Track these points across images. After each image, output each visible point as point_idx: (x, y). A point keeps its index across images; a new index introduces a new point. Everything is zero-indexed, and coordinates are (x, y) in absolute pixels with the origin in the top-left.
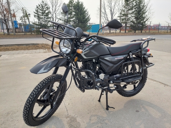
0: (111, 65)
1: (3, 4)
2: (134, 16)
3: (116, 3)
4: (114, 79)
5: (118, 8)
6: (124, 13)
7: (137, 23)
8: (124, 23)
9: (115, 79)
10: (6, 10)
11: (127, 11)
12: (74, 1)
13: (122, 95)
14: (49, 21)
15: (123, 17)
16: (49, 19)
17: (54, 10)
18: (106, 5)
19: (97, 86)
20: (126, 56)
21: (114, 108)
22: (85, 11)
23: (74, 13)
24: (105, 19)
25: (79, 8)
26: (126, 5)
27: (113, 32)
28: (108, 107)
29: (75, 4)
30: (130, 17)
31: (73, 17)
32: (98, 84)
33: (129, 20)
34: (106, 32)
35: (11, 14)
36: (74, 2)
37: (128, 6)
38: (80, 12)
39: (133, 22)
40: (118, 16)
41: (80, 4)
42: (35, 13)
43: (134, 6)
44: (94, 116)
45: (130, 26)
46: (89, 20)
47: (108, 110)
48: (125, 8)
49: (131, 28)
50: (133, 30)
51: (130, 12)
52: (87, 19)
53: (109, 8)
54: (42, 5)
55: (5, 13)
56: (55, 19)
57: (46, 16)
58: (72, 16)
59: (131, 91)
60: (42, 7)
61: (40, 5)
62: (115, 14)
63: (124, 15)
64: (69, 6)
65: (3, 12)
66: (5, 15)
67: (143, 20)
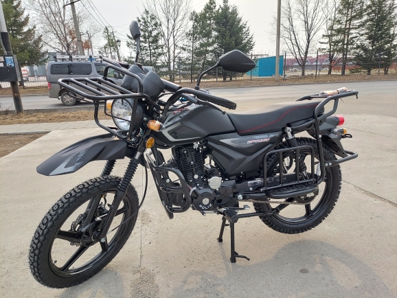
0: (237, 156)
1: (66, 22)
2: (366, 34)
3: (320, 4)
4: (249, 191)
5: (324, 15)
6: (339, 26)
7: (373, 50)
8: (339, 51)
9: (251, 189)
10: (71, 33)
11: (347, 21)
12: (215, 6)
13: (274, 229)
14: (160, 54)
15: (337, 35)
16: (160, 50)
17: (171, 29)
18: (293, 11)
19: (203, 205)
20: (277, 134)
21: (249, 260)
22: (241, 28)
23: (216, 33)
24: (290, 44)
25: (227, 22)
26: (344, 7)
27: (310, 73)
28: (234, 256)
29: (218, 11)
30: (354, 35)
31: (213, 43)
32: (204, 201)
33: (351, 44)
34: (292, 74)
35: (80, 41)
36: (217, 8)
37: (350, 10)
38: (229, 29)
39: (362, 47)
40: (324, 35)
41: (230, 10)
42: (129, 37)
43: (365, 7)
44: (197, 273)
45: (355, 59)
46: (251, 48)
47: (235, 261)
48: (342, 14)
49: (357, 64)
50: (364, 68)
51: (356, 22)
52: (245, 45)
53: (302, 17)
54: (144, 19)
55: (69, 39)
56: (172, 48)
57: (153, 42)
58: (211, 40)
59: (300, 218)
60: (145, 23)
61: (140, 19)
62: (315, 29)
63: (339, 31)
64: (205, 17)
65: (66, 38)
66: (68, 45)
67: (392, 41)
